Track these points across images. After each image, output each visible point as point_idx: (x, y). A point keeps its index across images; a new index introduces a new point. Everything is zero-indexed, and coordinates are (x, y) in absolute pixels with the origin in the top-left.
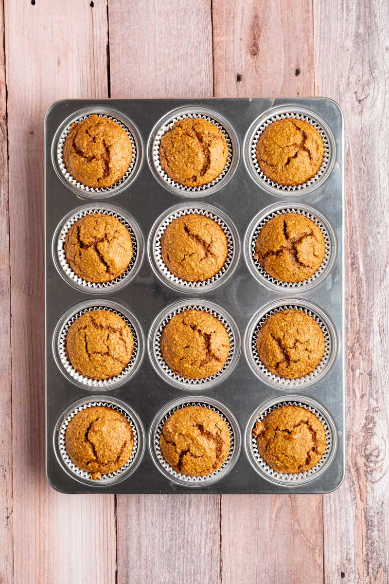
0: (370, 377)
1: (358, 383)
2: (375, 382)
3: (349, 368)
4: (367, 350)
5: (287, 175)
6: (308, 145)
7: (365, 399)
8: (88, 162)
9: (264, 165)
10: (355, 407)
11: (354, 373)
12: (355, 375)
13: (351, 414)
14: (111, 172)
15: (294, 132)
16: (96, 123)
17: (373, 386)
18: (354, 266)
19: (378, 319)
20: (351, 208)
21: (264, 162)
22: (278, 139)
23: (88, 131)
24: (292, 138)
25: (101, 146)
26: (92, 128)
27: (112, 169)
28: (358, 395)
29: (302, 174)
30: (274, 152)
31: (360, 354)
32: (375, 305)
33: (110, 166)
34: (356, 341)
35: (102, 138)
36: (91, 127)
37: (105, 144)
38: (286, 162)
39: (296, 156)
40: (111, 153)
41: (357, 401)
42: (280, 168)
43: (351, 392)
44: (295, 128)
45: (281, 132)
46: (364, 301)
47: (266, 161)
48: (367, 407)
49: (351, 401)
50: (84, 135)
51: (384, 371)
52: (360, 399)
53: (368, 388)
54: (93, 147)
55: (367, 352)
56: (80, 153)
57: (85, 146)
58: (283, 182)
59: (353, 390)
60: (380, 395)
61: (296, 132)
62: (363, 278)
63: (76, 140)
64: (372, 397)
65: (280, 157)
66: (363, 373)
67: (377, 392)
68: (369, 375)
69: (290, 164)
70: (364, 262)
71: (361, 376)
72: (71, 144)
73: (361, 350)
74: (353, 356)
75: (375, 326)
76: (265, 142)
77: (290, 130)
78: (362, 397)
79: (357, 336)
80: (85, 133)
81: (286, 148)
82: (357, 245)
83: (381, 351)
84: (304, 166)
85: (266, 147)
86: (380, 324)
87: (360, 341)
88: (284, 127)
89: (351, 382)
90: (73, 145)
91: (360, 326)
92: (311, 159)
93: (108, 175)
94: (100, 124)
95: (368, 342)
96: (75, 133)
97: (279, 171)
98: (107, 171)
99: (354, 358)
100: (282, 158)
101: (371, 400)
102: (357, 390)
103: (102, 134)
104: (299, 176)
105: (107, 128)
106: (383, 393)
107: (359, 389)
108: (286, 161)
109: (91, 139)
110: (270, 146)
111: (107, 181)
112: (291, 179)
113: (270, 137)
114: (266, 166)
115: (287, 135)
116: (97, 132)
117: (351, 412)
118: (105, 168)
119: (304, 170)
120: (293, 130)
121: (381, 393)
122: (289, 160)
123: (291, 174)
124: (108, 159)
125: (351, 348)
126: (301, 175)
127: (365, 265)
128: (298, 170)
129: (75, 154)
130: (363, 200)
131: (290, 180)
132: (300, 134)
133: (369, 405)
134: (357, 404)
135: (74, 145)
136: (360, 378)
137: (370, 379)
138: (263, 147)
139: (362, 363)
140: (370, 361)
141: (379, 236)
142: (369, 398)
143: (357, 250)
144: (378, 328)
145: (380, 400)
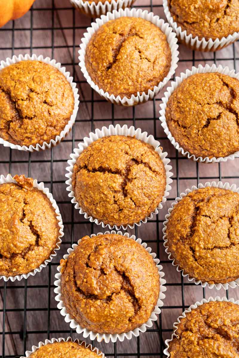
5: (203, 142)
6: (236, 106)
8: (107, 303)
9: (173, 125)
14: (142, 302)
15: (220, 87)
16: (93, 247)
21: (175, 121)
22: (198, 93)
23: (89, 264)
24: (216, 94)
25: (115, 275)
26: (92, 258)
27: (141, 298)
29: (225, 144)
30: (190, 109)
33: (137, 295)
35: (112, 266)
36: (89, 256)
37: (119, 272)
39: (219, 117)
40: (131, 278)
44: (222, 83)
45: (203, 84)
50: (87, 271)
54: (107, 282)
56: (91, 296)
57: (95, 285)
58: (196, 152)
61: (222, 88)
63: (79, 282)
65: (196, 117)
72: (74, 289)
76: (179, 96)
77: (215, 84)
80: (86, 268)
81: (207, 105)
85: (179, 102)
88: (208, 79)
90: (76, 290)
93: (140, 307)
94: (100, 247)
96: (72, 273)
97: (193, 136)
98: (136, 302)
100: (199, 118)
103: (109, 260)
105: (112, 248)
108: (204, 123)
109: (99, 272)
110: (186, 100)
111: (141, 316)
112: (209, 149)
113: (187, 90)
115: (210, 90)
116: (101, 260)
118: (132, 300)
119: (227, 138)
120: (220, 84)
122: (208, 122)
124: (130, 288)
126: (222, 144)
129: (85, 301)
132: (229, 91)
135: (79, 290)
138: (176, 103)
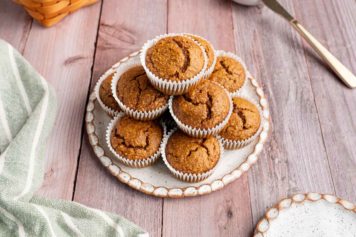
0: (287, 164)
1: (278, 168)
2: (292, 169)
3: (270, 157)
4: (282, 145)
7: (286, 181)
10: (277, 186)
11: (274, 161)
12: (275, 162)
13: (275, 192)
17: (291, 171)
18: (266, 91)
19: (288, 124)
20: (260, 59)
28: (279, 178)
31: (277, 148)
32: (284, 115)
34: (273, 138)
38: (188, 154)
41: (278, 182)
42: (183, 159)
43: (273, 175)
46: (276, 112)
47: (172, 154)
48: (288, 187)
49: (274, 182)
51: (298, 160)
52: (282, 181)
53: (287, 172)
55: (283, 146)
59: (275, 173)
60: (297, 178)
62: (273, 98)
64: (291, 179)
66: (281, 161)
67: (294, 176)
68: (286, 163)
69: (191, 156)
70: (272, 88)
71: (280, 163)
73: (278, 145)
74: (272, 149)
75: (286, 129)
78: (283, 179)
79: (273, 135)
82: (266, 79)
83: (294, 146)
84: (202, 159)
86: (290, 128)
87: (276, 139)
89: (272, 168)
91: (274, 128)
92: (208, 154)
95: (282, 139)
99: (272, 150)
101: (291, 182)
102: (277, 173)
104: (198, 167)
106: (299, 176)
107: (279, 173)
114: (171, 157)
117: (275, 191)
121: (298, 177)
123: (192, 164)
125: (269, 143)
127: (274, 91)
128: (197, 161)
130: (267, 54)
131: (190, 170)
133: (289, 186)
134: (279, 185)
136: (279, 164)
137: (288, 166)
139: (279, 154)
140: (286, 153)
141: (281, 75)
142: (289, 181)
143: (267, 82)
144: (289, 130)
145: (298, 182)
